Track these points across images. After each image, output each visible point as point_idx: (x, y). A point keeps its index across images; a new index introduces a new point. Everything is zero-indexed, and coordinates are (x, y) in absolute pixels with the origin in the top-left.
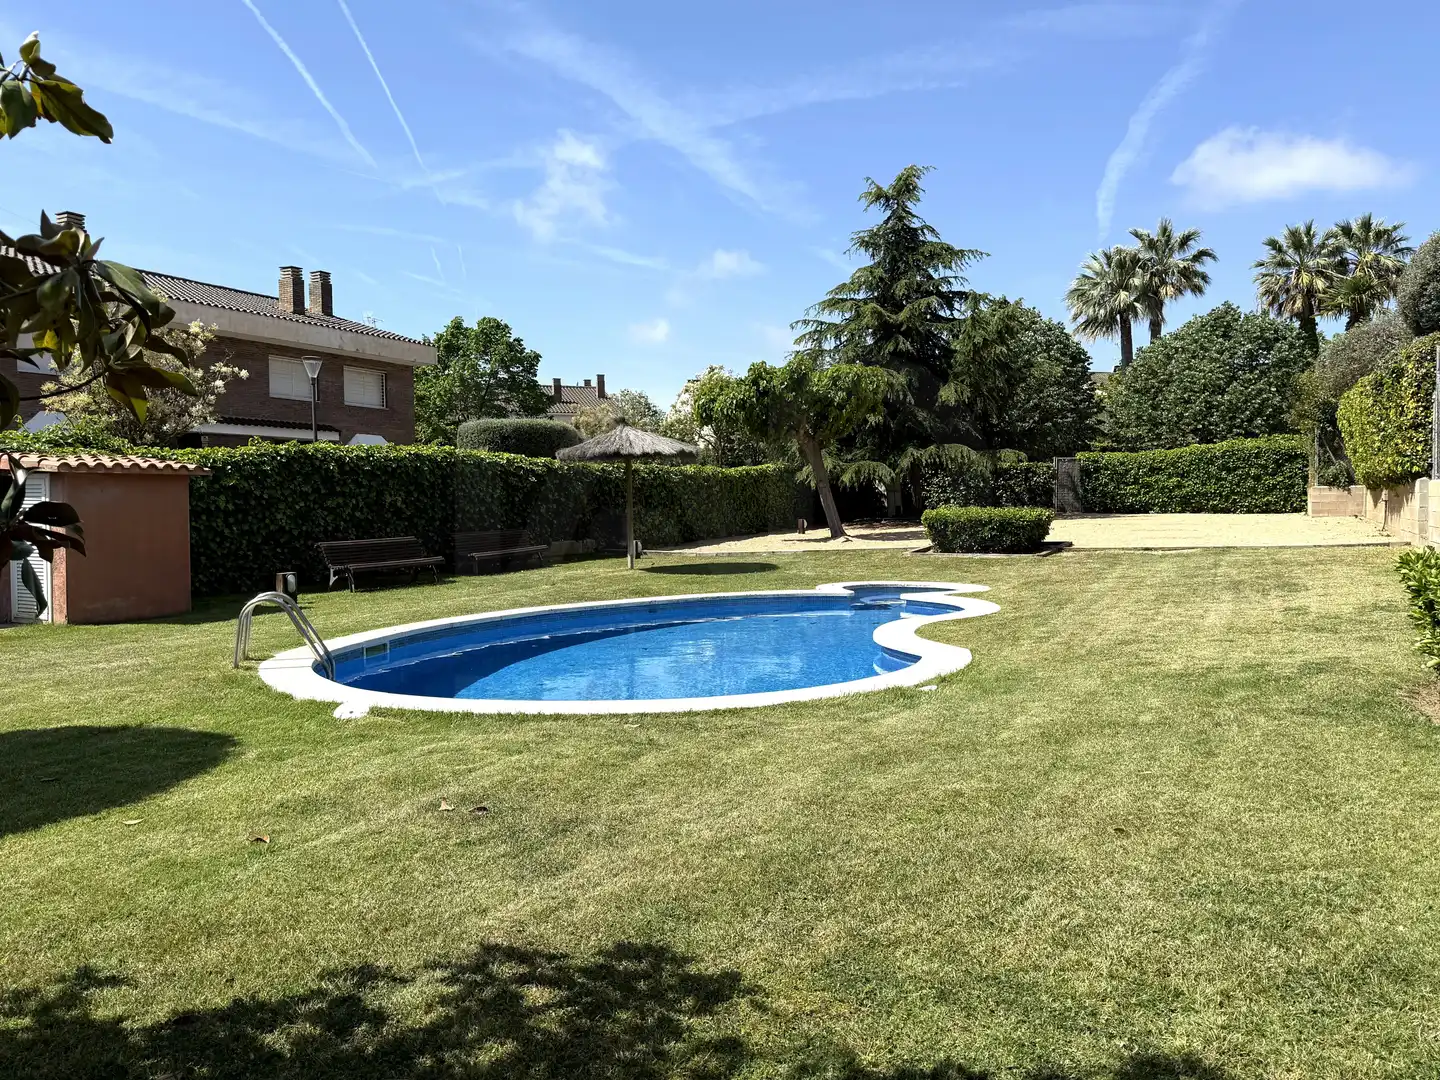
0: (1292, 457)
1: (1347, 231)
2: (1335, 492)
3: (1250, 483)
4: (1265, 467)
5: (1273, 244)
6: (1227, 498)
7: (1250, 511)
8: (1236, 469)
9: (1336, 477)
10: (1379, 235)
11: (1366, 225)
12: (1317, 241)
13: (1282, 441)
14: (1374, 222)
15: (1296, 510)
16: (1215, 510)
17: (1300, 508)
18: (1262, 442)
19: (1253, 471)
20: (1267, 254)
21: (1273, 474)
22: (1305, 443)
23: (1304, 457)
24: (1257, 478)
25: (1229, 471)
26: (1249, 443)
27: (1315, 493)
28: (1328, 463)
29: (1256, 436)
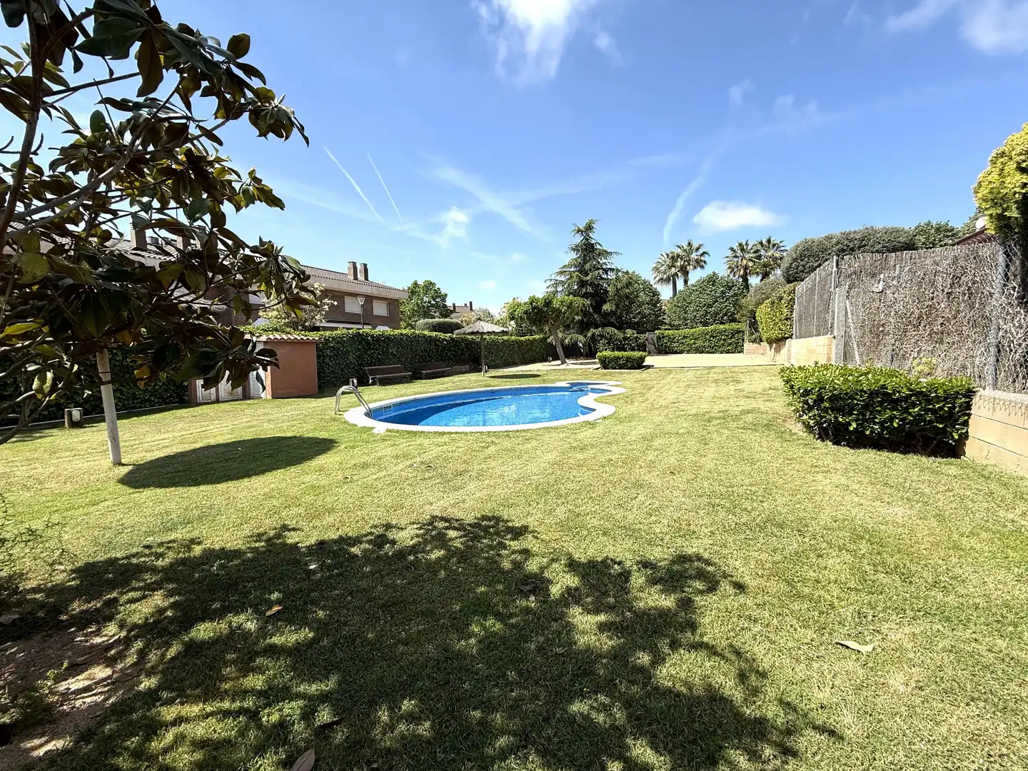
0: (738, 332)
1: (761, 243)
2: (755, 345)
3: (722, 342)
4: (728, 336)
5: (732, 249)
6: (713, 347)
7: (721, 353)
8: (717, 336)
9: (755, 339)
10: (774, 245)
11: (769, 241)
12: (749, 247)
13: (734, 326)
14: (772, 240)
15: (739, 352)
16: (708, 352)
17: (741, 352)
18: (727, 326)
19: (723, 337)
20: (730, 253)
21: (731, 338)
22: (744, 326)
23: (743, 332)
24: (725, 340)
25: (714, 337)
26: (722, 327)
27: (747, 346)
28: (752, 334)
29: (724, 323)
